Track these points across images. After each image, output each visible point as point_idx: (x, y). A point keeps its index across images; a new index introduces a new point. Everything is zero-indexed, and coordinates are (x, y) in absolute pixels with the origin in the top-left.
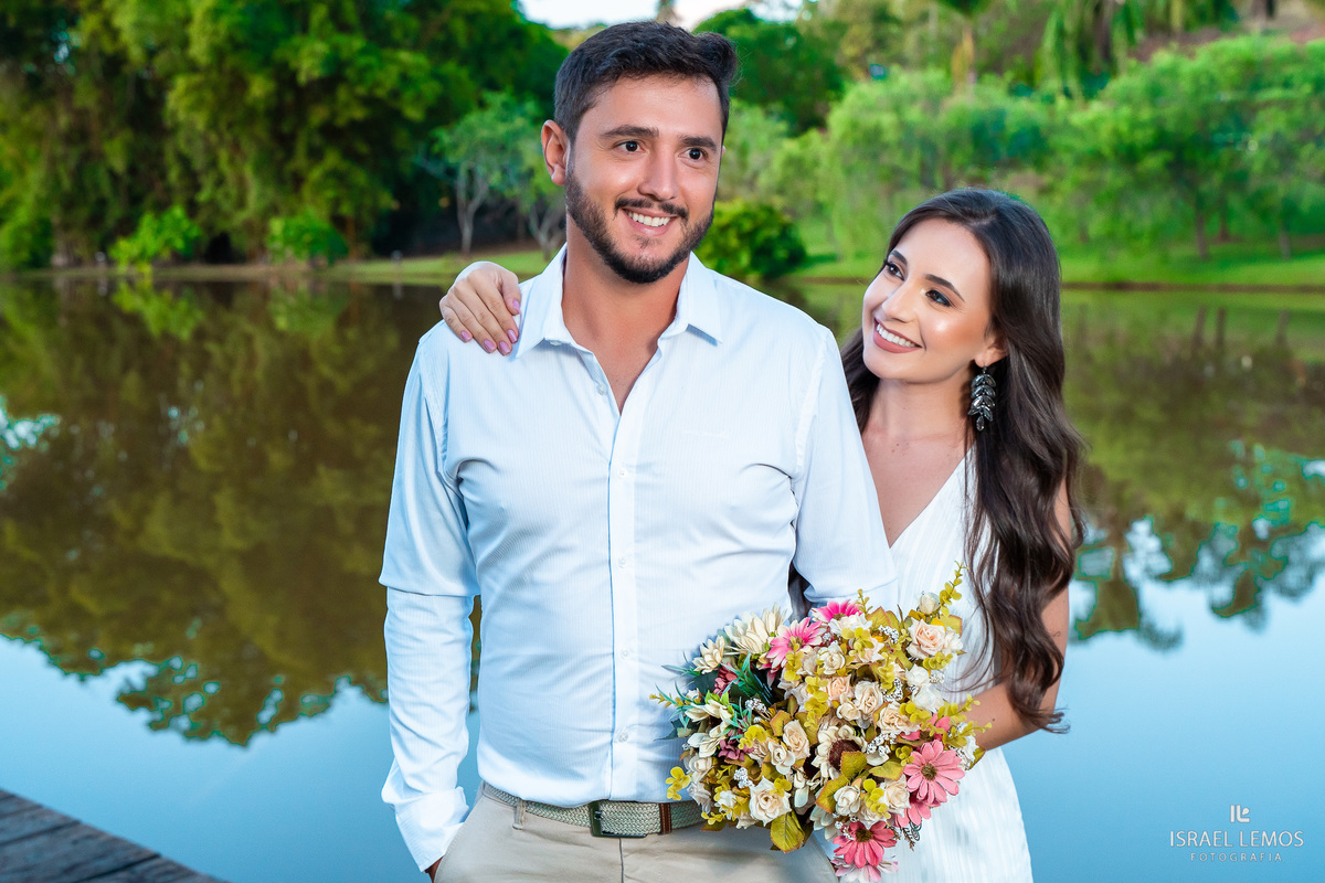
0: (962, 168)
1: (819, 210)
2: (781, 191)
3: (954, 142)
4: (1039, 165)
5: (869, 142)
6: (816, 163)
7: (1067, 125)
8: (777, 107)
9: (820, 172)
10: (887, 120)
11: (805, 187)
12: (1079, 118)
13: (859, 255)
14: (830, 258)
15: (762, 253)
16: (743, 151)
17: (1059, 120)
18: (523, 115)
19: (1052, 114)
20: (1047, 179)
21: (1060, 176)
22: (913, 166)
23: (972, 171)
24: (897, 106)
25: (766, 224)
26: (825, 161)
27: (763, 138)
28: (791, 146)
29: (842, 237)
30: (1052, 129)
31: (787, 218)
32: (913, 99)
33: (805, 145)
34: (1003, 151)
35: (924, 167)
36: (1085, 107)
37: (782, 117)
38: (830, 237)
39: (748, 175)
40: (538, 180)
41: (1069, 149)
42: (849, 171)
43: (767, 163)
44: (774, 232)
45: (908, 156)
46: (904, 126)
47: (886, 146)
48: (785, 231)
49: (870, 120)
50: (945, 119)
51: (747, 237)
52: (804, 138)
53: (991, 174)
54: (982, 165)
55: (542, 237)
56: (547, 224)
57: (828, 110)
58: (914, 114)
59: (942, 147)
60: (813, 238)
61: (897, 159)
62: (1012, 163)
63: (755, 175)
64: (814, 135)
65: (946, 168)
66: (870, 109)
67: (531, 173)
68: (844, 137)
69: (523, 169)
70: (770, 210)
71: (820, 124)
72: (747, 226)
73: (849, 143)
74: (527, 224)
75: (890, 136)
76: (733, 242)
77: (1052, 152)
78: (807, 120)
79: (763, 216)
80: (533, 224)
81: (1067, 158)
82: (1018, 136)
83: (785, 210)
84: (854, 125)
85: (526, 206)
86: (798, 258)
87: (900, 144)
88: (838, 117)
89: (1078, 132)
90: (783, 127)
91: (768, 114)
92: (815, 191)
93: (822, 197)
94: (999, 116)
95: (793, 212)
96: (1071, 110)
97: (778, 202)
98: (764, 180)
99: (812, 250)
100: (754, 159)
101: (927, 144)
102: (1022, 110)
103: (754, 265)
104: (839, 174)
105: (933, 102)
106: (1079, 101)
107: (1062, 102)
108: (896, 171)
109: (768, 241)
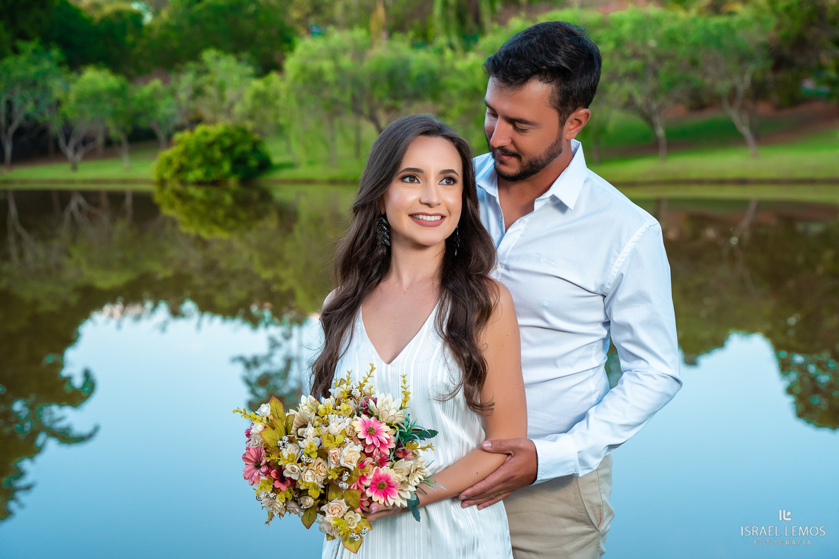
0: (381, 99)
1: (280, 131)
2: (251, 117)
3: (375, 79)
4: (435, 97)
5: (314, 81)
6: (277, 96)
7: (453, 69)
8: (245, 55)
9: (280, 103)
10: (327, 65)
11: (269, 115)
12: (461, 65)
13: (311, 163)
14: (291, 166)
15: (239, 163)
16: (221, 88)
17: (447, 65)
18: (50, 59)
19: (442, 61)
20: (441, 107)
21: (450, 106)
22: (347, 98)
23: (388, 102)
24: (334, 55)
25: (241, 142)
26: (283, 96)
27: (235, 78)
28: (258, 84)
29: (298, 151)
30: (443, 72)
31: (256, 137)
32: (345, 51)
33: (267, 84)
34: (410, 88)
35: (354, 99)
36: (465, 57)
37: (249, 63)
38: (289, 150)
39: (226, 105)
40: (65, 109)
41: (455, 86)
42: (301, 102)
43: (240, 97)
44: (247, 147)
45: (343, 92)
46: (338, 69)
47: (326, 84)
48: (256, 147)
49: (314, 65)
50: (368, 65)
51: (227, 151)
52: (268, 78)
53: (401, 104)
54: (395, 98)
55: (69, 152)
56: (73, 142)
57: (283, 58)
58: (346, 61)
59: (367, 84)
60: (276, 151)
61: (335, 93)
62: (416, 96)
63: (232, 105)
64: (274, 76)
65: (370, 99)
66: (314, 57)
67: (58, 103)
68: (296, 77)
69: (52, 100)
70: (244, 131)
71: (278, 68)
72: (227, 142)
73: (300, 82)
74: (56, 141)
75: (330, 77)
76: (217, 154)
77: (443, 88)
78: (268, 65)
79: (239, 135)
80: (62, 143)
81: (454, 93)
82: (420, 77)
83: (255, 131)
84: (303, 69)
85: (56, 128)
86: (265, 165)
87: (337, 83)
88: (291, 63)
89: (461, 74)
90: (250, 70)
91: (239, 60)
92: (277, 116)
93: (282, 121)
94: (406, 63)
95: (261, 133)
96: (455, 58)
97: (249, 125)
98: (238, 109)
99: (276, 160)
100: (230, 94)
101: (356, 82)
102: (421, 59)
103: (234, 170)
104: (293, 104)
105: (359, 53)
106: (460, 52)
107: (448, 54)
108: (335, 102)
109: (243, 153)
